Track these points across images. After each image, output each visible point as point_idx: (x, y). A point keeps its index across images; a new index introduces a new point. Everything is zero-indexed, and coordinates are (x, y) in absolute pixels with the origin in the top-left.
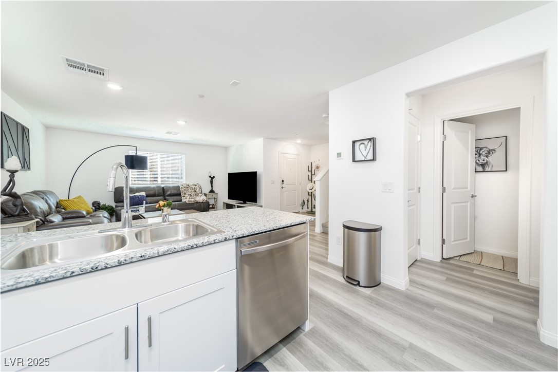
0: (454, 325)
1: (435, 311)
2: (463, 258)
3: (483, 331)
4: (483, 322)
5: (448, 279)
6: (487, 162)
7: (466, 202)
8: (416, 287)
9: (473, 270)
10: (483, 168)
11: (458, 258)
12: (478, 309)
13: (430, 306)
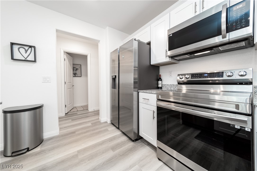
0: (85, 133)
1: (77, 133)
2: (72, 111)
3: (92, 128)
4: (90, 126)
5: (72, 120)
6: (76, 73)
7: (71, 88)
8: (63, 130)
9: (77, 113)
10: (75, 75)
11: (70, 112)
12: (86, 124)
13: (74, 132)
